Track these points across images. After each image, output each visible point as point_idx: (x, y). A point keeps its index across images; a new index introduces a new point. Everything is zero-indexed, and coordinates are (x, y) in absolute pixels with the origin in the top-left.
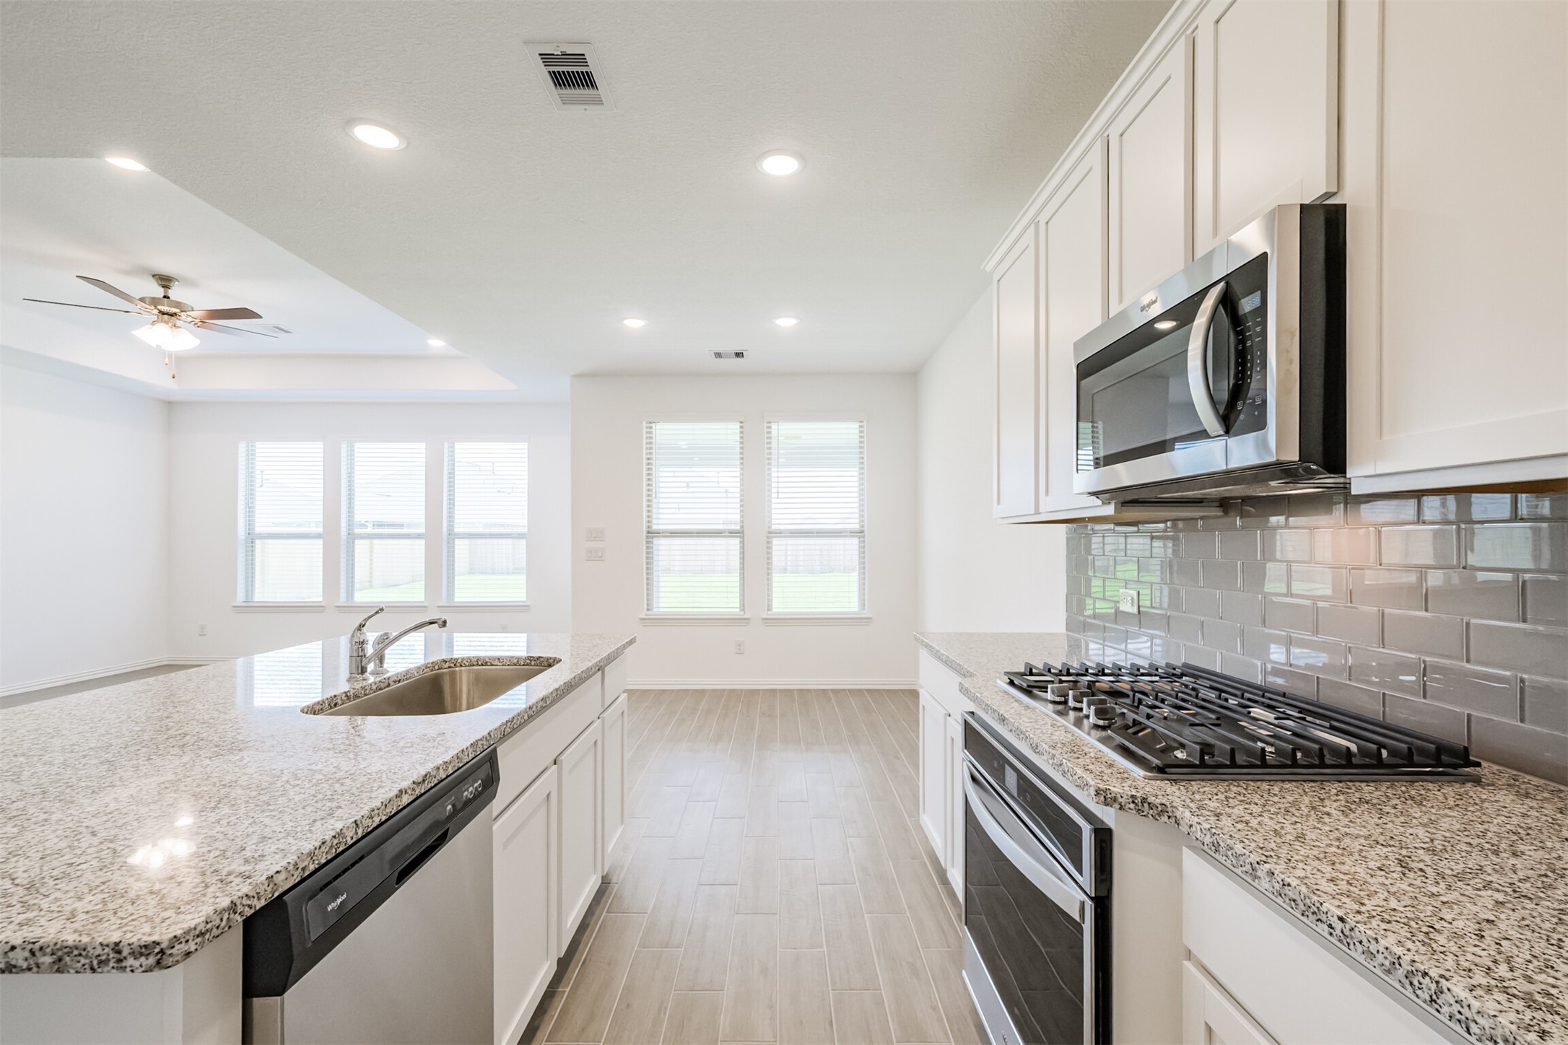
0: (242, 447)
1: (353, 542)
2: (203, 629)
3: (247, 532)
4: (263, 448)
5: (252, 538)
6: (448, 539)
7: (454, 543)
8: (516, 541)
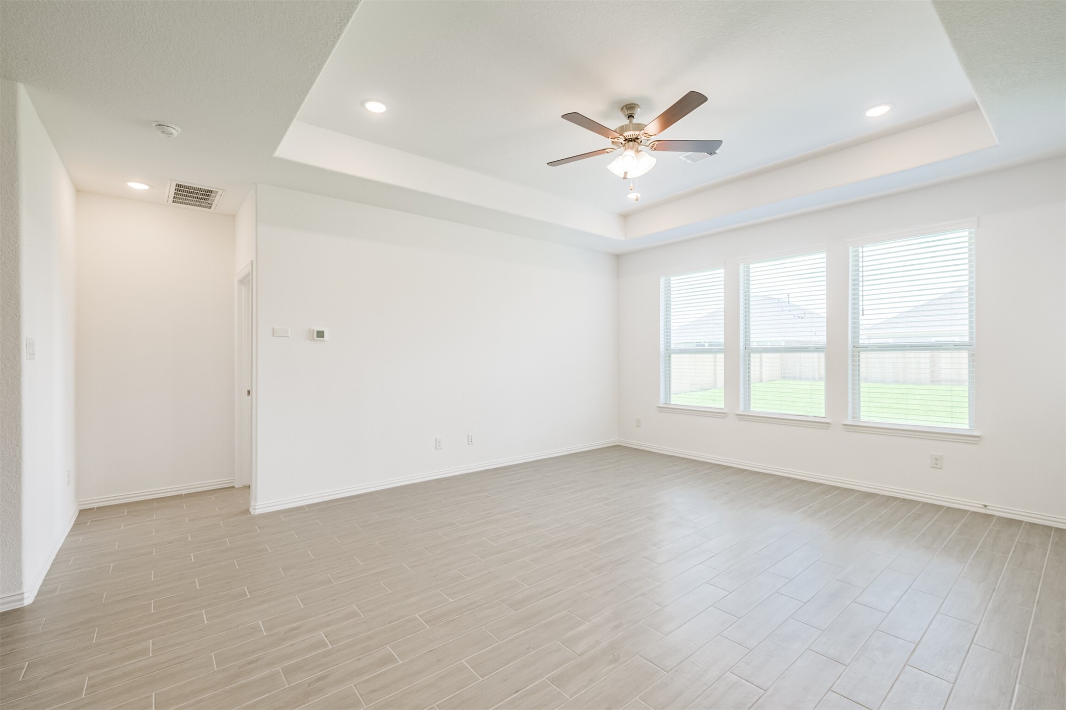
0: (662, 280)
1: (749, 356)
2: (638, 421)
3: (666, 348)
4: (675, 281)
5: (669, 353)
6: (853, 351)
7: (859, 356)
8: (955, 354)
